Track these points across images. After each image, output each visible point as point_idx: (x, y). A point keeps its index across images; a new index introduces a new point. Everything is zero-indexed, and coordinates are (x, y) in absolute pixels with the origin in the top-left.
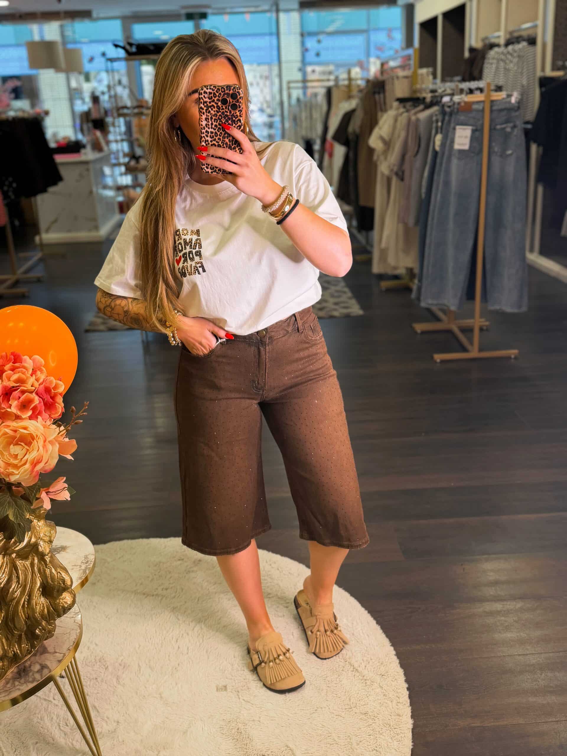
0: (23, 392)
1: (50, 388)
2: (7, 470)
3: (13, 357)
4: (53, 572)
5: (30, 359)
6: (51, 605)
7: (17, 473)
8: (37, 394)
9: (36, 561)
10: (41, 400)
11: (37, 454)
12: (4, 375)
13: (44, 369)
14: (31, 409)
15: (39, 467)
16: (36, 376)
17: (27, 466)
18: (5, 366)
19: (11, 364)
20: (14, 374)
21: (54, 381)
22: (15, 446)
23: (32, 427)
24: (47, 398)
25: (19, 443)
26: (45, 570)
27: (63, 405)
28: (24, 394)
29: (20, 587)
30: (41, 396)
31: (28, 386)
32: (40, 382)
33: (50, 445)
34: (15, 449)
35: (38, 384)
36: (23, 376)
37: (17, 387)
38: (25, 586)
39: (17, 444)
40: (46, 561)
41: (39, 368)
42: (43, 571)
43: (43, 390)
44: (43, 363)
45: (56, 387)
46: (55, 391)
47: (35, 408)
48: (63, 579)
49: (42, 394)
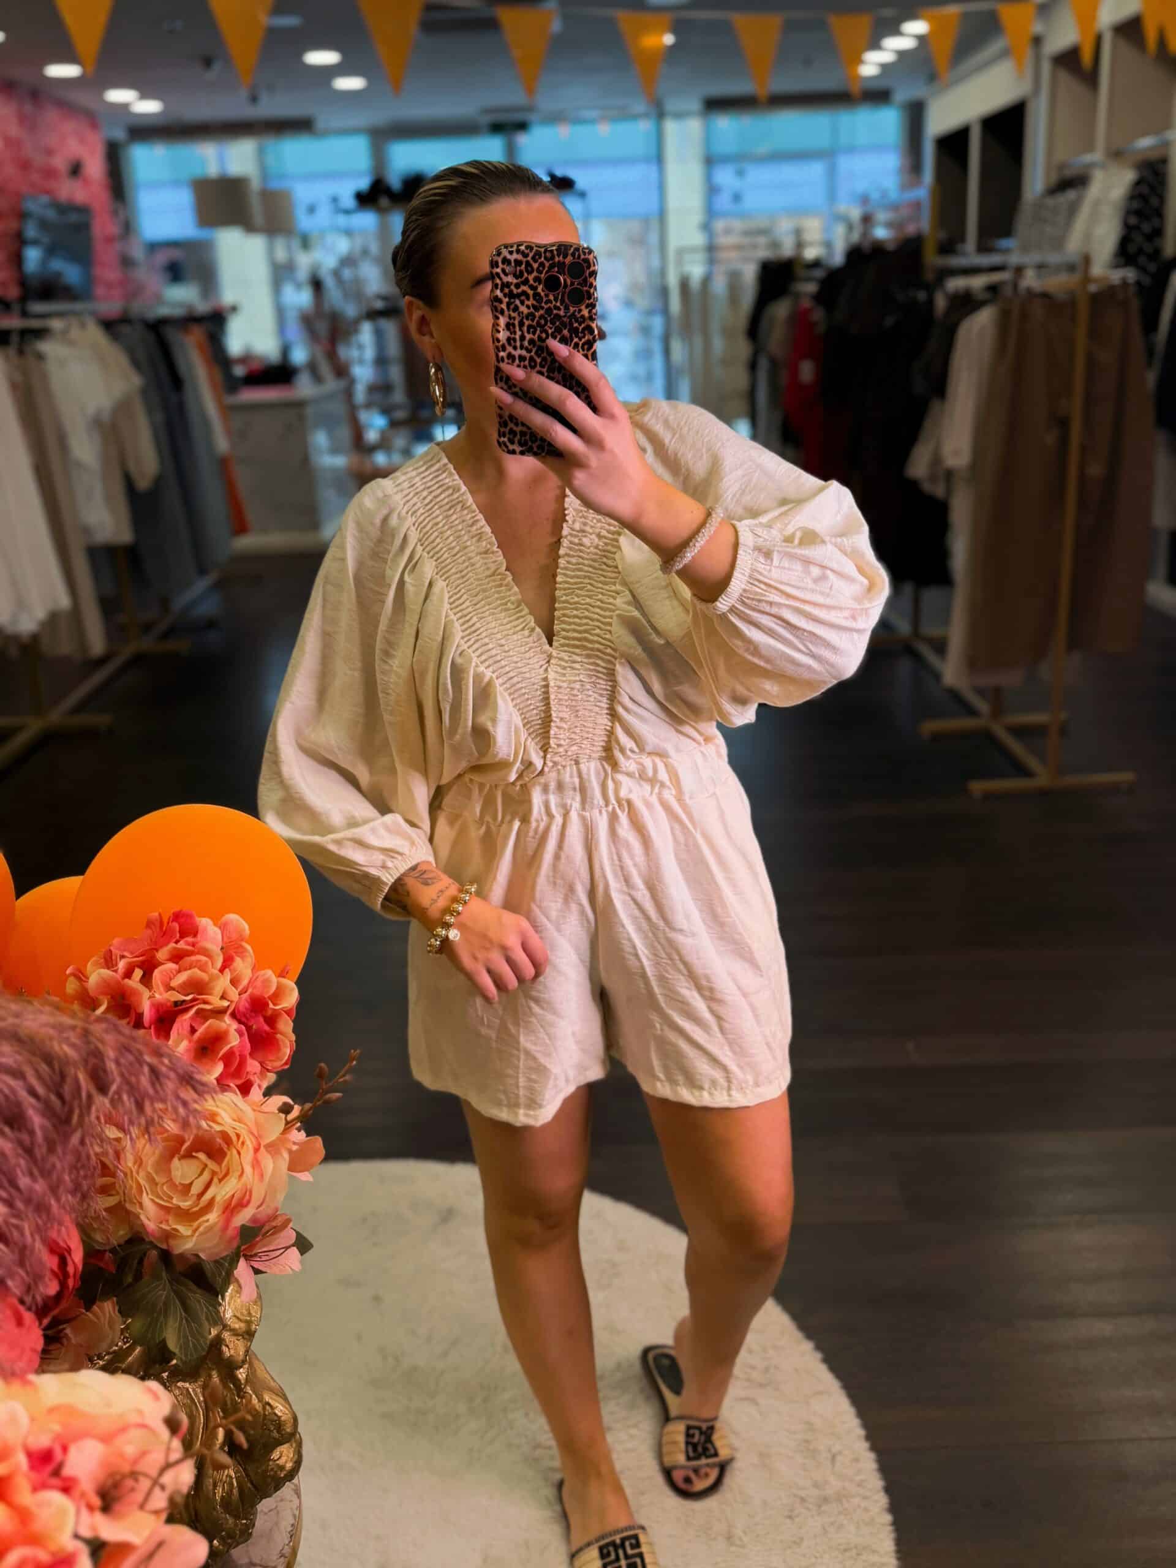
0: (203, 1016)
1: (264, 999)
2: (164, 1226)
3: (176, 926)
4: (253, 1406)
6: (247, 1475)
7: (189, 1233)
8: (233, 1015)
9: (216, 1381)
10: (244, 1028)
11: (240, 1186)
12: (157, 973)
13: (249, 948)
14: (221, 1059)
15: (243, 1217)
16: (231, 973)
17: (213, 1217)
18: (157, 950)
19: (172, 945)
20: (179, 971)
21: (274, 980)
22: (184, 1162)
23: (225, 1110)
24: (259, 1024)
25: (194, 1154)
26: (236, 1404)
27: (293, 1038)
28: (206, 1019)
30: (243, 1019)
31: (216, 1002)
32: (240, 988)
33: (269, 1157)
34: (182, 1170)
35: (237, 992)
36: (204, 976)
37: (184, 1001)
39: (188, 1155)
40: (239, 1380)
41: (237, 948)
42: (232, 1404)
43: (247, 1005)
44: (247, 931)
45: (277, 996)
46: (275, 1004)
47: (230, 1055)
48: (276, 1418)
49: (245, 1015)
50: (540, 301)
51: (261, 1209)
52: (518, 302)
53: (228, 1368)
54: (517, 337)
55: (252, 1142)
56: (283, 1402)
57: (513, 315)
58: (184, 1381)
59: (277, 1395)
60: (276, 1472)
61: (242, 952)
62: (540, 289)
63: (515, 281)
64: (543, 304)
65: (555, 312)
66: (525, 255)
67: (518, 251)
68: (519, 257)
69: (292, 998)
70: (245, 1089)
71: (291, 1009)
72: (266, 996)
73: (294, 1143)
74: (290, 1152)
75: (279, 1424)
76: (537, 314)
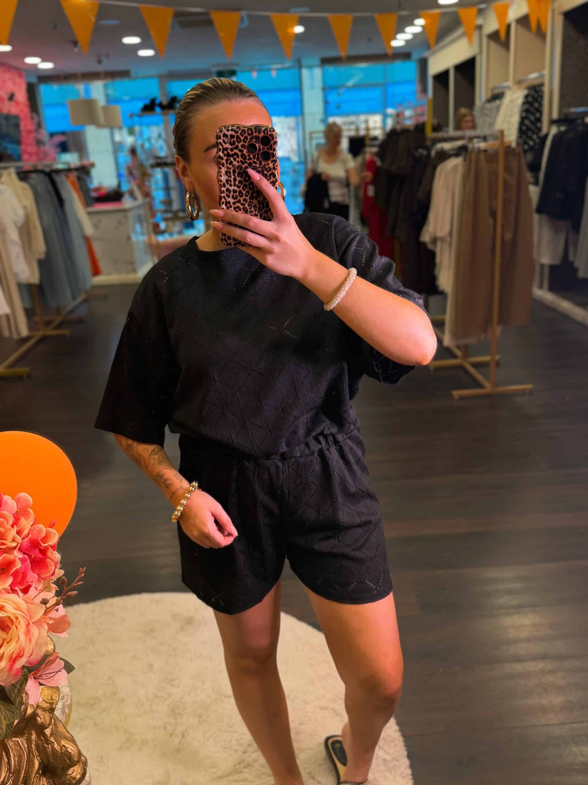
1: (38, 540)
4: (55, 748)
5: (13, 499)
8: (20, 550)
9: (34, 737)
10: (26, 556)
11: (17, 647)
13: (31, 512)
14: (11, 575)
15: (21, 662)
16: (17, 528)
21: (44, 530)
23: (9, 605)
24: (36, 554)
26: (45, 747)
29: (13, 776)
30: (27, 552)
31: (9, 544)
32: (23, 535)
33: (36, 628)
35: (21, 539)
38: (19, 771)
40: (46, 735)
41: (25, 511)
42: (43, 748)
43: (27, 544)
44: (31, 502)
45: (45, 539)
46: (44, 543)
47: (17, 572)
48: (68, 754)
49: (27, 550)
50: (245, 159)
51: (31, 658)
52: (232, 159)
53: (40, 729)
54: (232, 179)
55: (25, 622)
56: (73, 745)
57: (229, 166)
58: (16, 737)
59: (70, 741)
60: (71, 781)
61: (28, 514)
62: (245, 151)
63: (230, 147)
64: (247, 160)
65: (253, 164)
66: (236, 132)
67: (232, 130)
68: (233, 133)
69: (54, 540)
70: (25, 591)
71: (55, 544)
72: (39, 539)
73: (51, 619)
74: (48, 624)
75: (70, 756)
76: (243, 166)
